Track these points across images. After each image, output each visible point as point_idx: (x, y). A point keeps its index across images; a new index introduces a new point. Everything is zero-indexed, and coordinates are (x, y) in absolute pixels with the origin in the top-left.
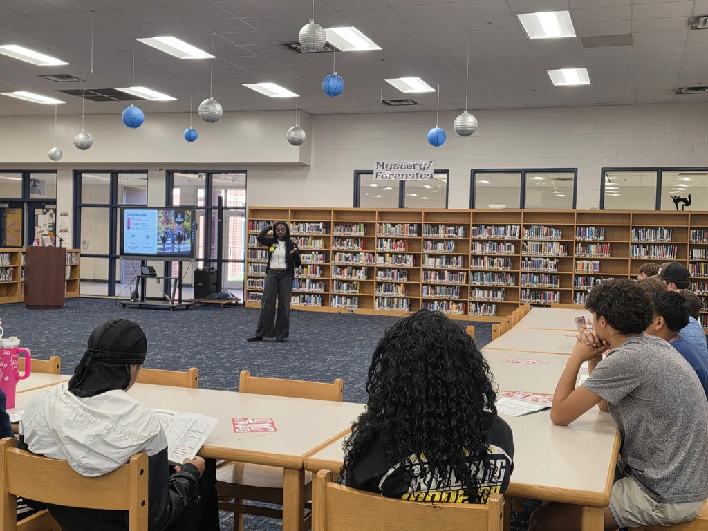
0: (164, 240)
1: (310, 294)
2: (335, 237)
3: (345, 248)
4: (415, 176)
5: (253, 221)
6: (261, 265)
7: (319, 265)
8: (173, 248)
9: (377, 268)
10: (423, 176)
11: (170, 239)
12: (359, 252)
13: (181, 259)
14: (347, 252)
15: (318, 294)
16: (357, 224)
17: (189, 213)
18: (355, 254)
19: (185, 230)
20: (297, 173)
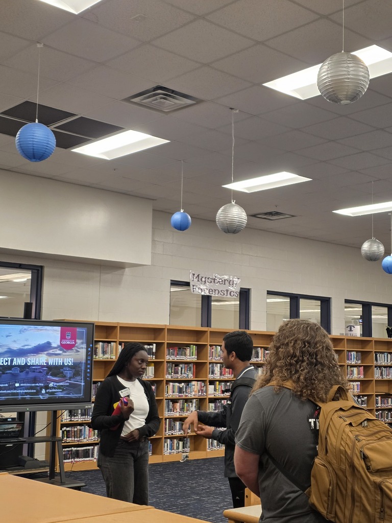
2: (168, 363)
3: (179, 376)
4: (225, 293)
9: (209, 399)
10: (232, 294)
12: (192, 381)
16: (190, 346)
18: (188, 382)
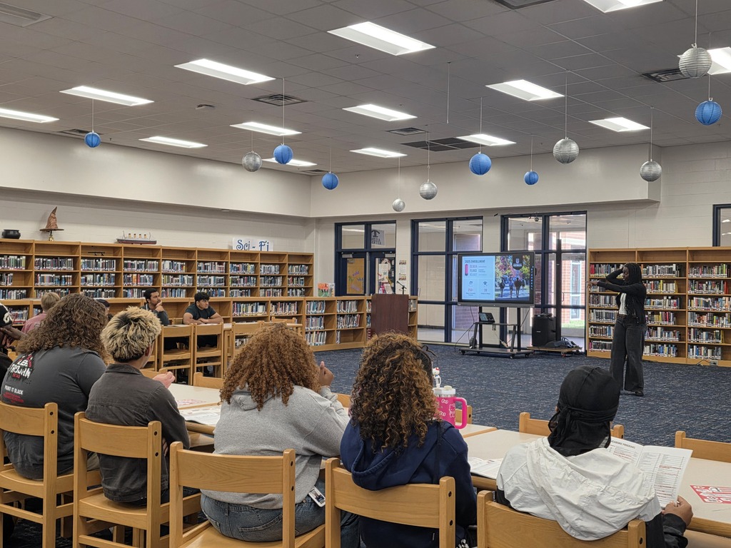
0: (502, 286)
1: (662, 344)
2: (691, 280)
3: (704, 292)
5: (595, 264)
6: (604, 311)
7: (672, 312)
8: (511, 294)
11: (508, 285)
12: (721, 297)
13: (519, 305)
14: (706, 297)
15: (672, 344)
16: (719, 264)
17: (528, 258)
18: (716, 298)
19: (524, 276)
20: (644, 211)
